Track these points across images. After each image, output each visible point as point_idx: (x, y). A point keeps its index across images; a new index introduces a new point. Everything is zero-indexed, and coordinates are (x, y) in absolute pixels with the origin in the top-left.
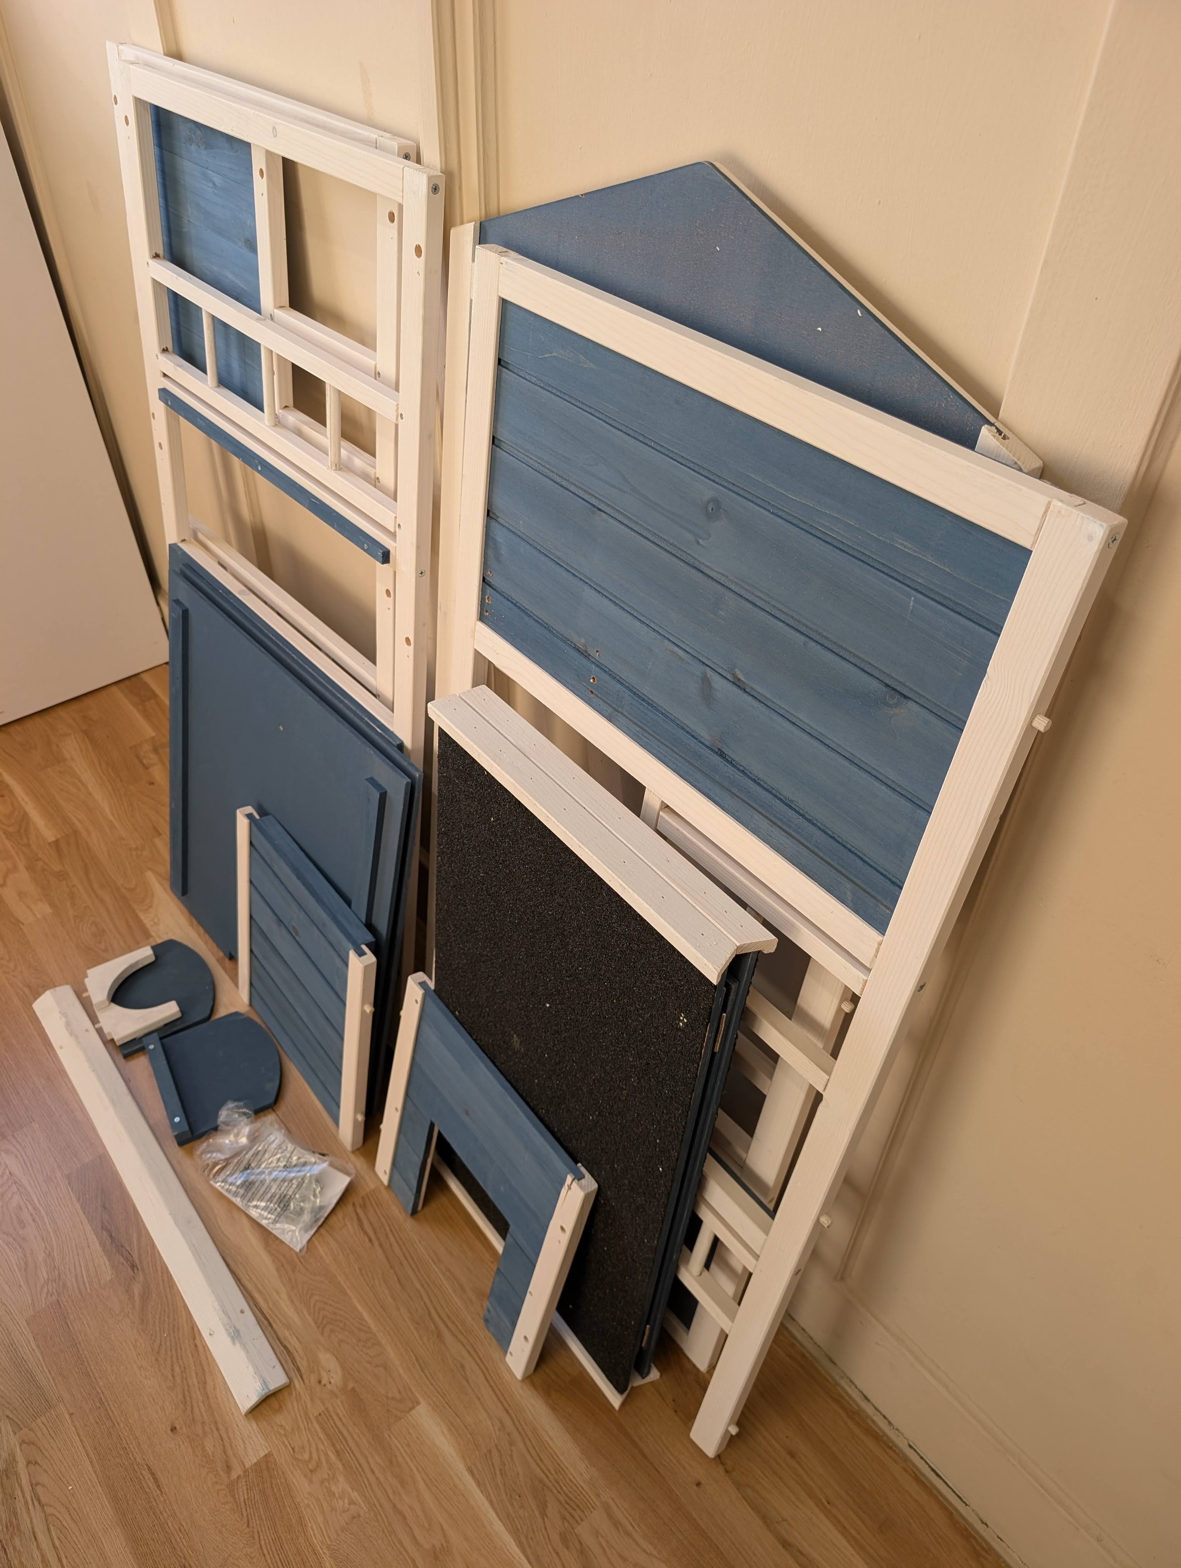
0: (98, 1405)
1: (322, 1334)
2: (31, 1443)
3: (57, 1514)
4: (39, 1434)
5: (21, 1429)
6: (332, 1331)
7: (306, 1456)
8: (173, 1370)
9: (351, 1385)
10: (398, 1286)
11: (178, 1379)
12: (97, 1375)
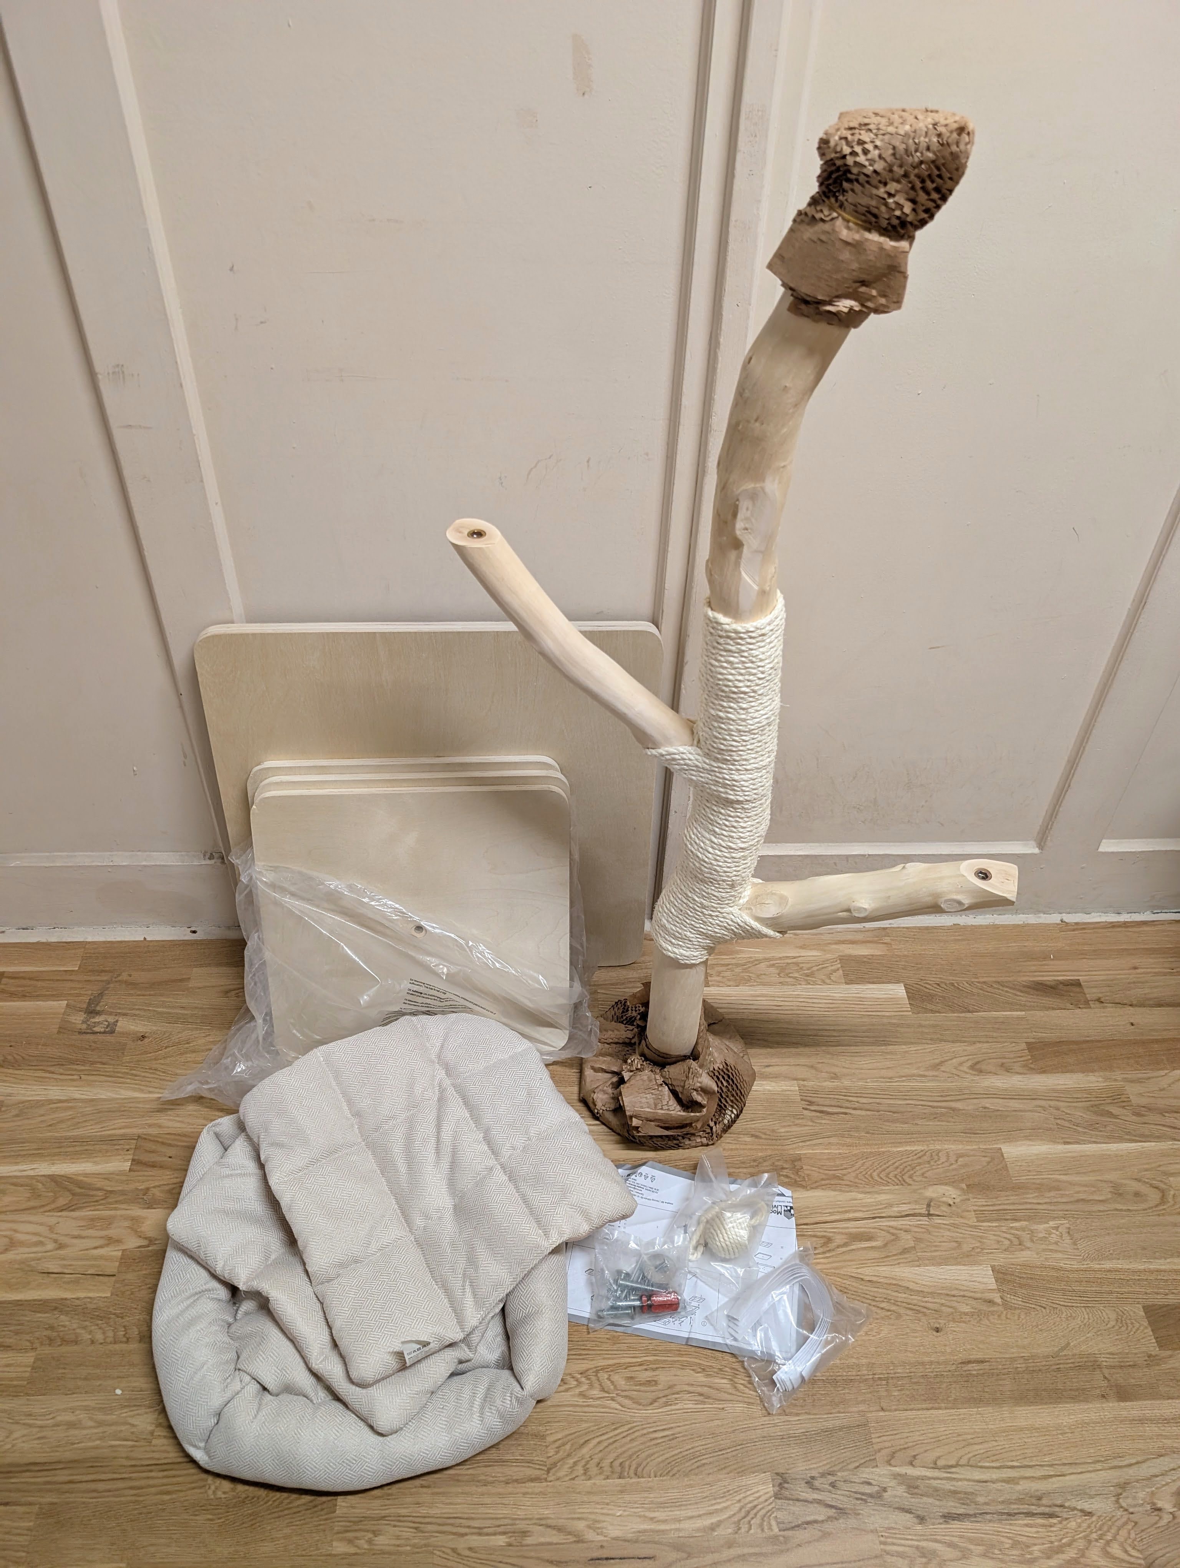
0: (884, 1382)
1: (909, 1185)
2: (893, 1455)
3: (970, 1455)
4: (887, 1444)
5: (875, 1459)
6: (911, 1177)
7: (1007, 1242)
8: (882, 1309)
9: (964, 1186)
10: (895, 1115)
11: (894, 1308)
12: (854, 1373)
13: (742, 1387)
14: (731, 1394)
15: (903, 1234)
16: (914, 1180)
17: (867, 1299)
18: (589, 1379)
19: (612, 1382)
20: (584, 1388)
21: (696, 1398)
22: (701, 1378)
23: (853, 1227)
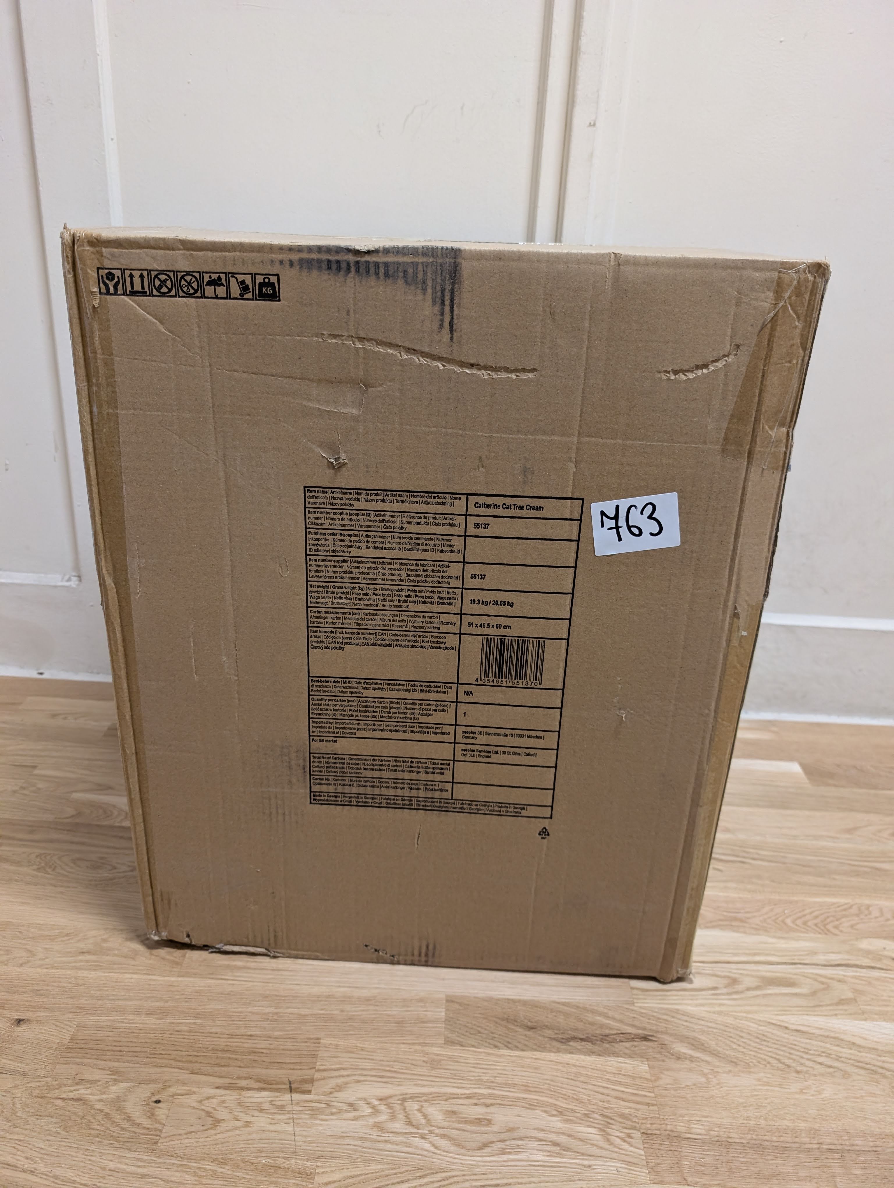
13: (618, 1141)
14: (602, 1148)
15: (835, 984)
16: (841, 931)
17: (798, 1051)
18: (391, 1108)
19: (425, 1116)
20: (382, 1118)
21: (548, 1148)
22: (556, 1123)
23: (765, 971)
